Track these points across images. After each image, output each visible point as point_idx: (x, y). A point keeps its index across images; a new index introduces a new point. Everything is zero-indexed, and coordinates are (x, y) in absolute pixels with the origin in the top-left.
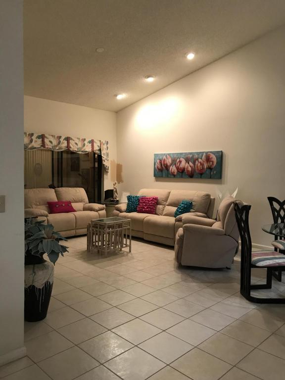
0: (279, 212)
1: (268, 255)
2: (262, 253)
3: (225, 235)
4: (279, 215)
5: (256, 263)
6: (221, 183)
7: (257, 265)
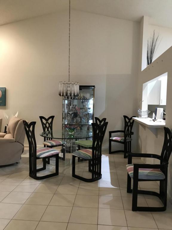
0: (45, 125)
1: (45, 150)
2: (42, 150)
3: (15, 142)
4: (46, 126)
5: (40, 156)
6: (5, 109)
7: (40, 157)
